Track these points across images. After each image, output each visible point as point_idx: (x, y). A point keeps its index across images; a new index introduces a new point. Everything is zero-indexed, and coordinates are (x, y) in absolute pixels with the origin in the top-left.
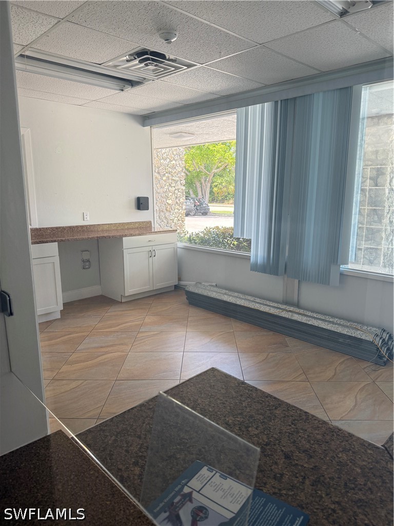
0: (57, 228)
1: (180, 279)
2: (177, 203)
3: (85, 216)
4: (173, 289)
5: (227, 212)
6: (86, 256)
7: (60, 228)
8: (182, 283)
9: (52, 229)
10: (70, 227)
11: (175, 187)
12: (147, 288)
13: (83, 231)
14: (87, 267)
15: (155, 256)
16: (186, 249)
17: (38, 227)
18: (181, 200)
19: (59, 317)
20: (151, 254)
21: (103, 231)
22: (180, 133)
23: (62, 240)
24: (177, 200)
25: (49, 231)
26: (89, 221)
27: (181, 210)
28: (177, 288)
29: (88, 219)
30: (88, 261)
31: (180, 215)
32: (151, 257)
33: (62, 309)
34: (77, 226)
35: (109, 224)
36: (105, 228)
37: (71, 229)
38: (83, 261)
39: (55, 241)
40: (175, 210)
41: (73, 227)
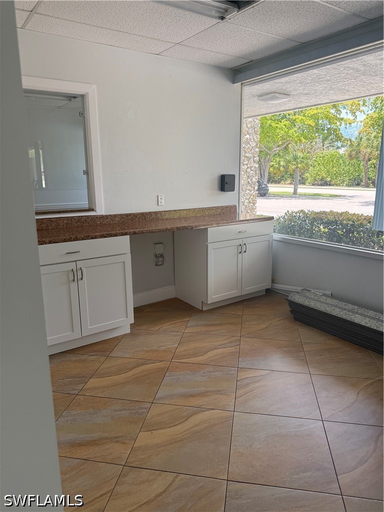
0: (127, 215)
1: (273, 281)
2: (249, 183)
3: (159, 200)
4: (264, 293)
5: (285, 192)
6: (159, 249)
7: (130, 214)
8: (279, 286)
9: (122, 216)
10: (142, 214)
11: (247, 165)
12: (234, 293)
13: (157, 219)
14: (160, 263)
15: (245, 252)
16: (283, 242)
17: (104, 214)
18: (254, 180)
19: (129, 331)
20: (241, 249)
21: (180, 219)
22: (273, 94)
23: (135, 233)
24: (249, 180)
25: (117, 219)
26: (165, 206)
27: (252, 191)
28: (269, 292)
29: (163, 203)
30: (162, 256)
31: (252, 197)
32: (240, 253)
33: (133, 322)
34: (150, 213)
35: (187, 210)
36: (183, 214)
37: (143, 216)
38: (156, 256)
39: (126, 234)
40: (246, 191)
41: (146, 213)
